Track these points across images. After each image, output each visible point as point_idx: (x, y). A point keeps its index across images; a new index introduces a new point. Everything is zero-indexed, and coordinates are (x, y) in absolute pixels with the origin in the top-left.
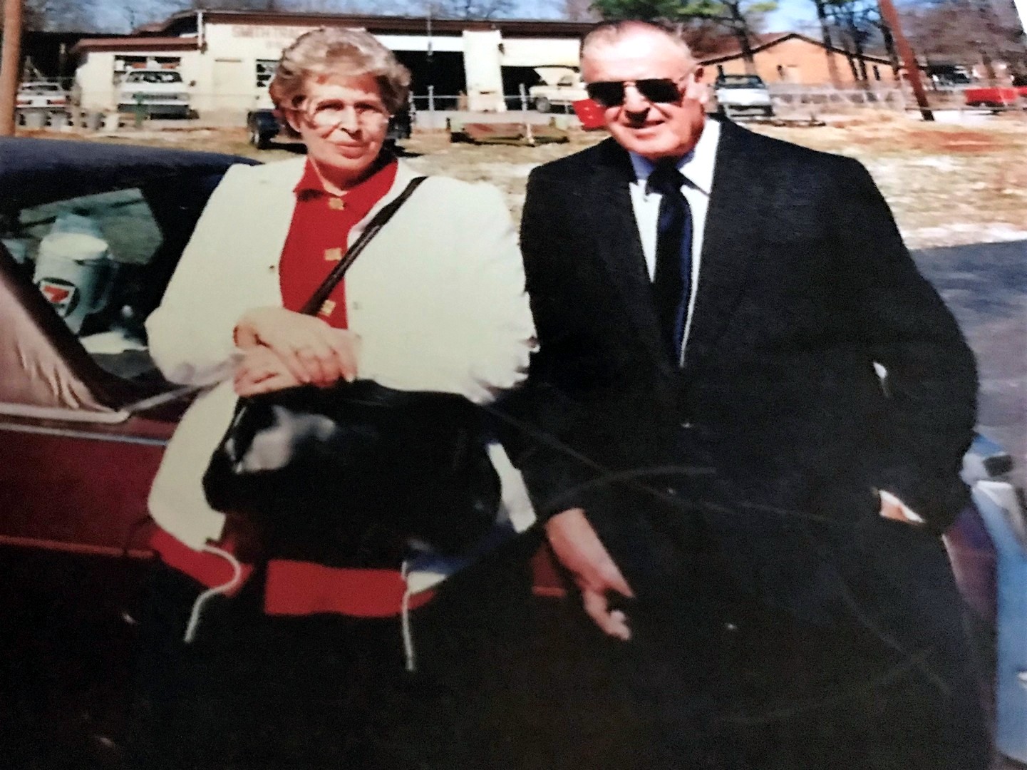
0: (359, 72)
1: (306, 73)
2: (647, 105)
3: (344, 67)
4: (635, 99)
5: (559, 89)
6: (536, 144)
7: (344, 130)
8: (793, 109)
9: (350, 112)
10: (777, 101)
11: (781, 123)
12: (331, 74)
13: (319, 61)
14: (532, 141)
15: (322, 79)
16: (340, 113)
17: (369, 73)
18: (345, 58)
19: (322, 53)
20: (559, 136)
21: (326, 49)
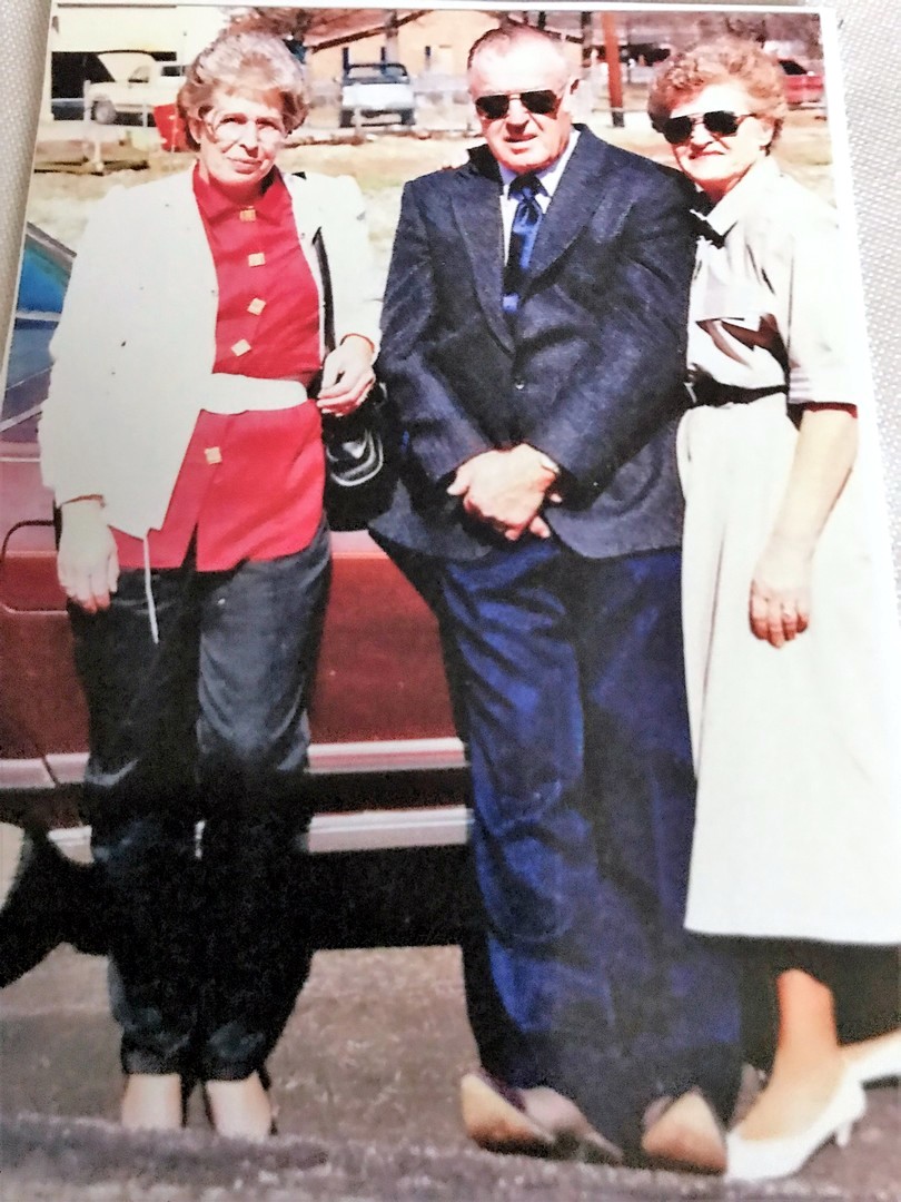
0: (267, 87)
1: (216, 82)
2: (527, 117)
3: (254, 81)
4: (517, 112)
5: (130, 87)
6: (105, 172)
7: (243, 146)
8: (441, 113)
9: (251, 126)
10: (421, 102)
11: (425, 134)
12: (242, 86)
13: (231, 71)
14: (100, 167)
15: (230, 92)
16: (241, 127)
17: (277, 89)
18: (256, 70)
19: (236, 63)
20: (137, 159)
21: (241, 58)
